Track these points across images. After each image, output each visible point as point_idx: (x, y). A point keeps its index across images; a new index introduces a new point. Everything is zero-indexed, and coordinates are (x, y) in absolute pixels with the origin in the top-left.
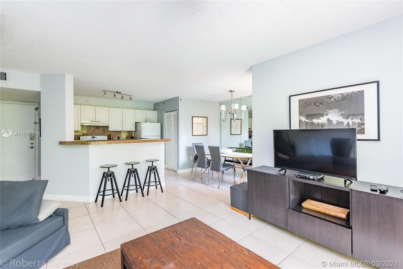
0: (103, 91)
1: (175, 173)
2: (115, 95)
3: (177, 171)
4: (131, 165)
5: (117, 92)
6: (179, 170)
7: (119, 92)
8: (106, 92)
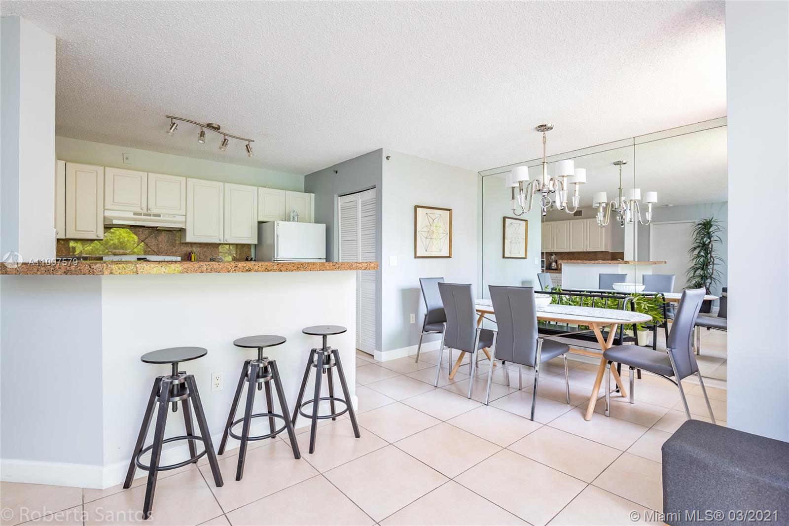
0: (167, 117)
1: (369, 359)
2: (202, 134)
3: (376, 353)
4: (257, 349)
5: (209, 126)
6: (381, 351)
7: (214, 126)
8: (174, 121)
